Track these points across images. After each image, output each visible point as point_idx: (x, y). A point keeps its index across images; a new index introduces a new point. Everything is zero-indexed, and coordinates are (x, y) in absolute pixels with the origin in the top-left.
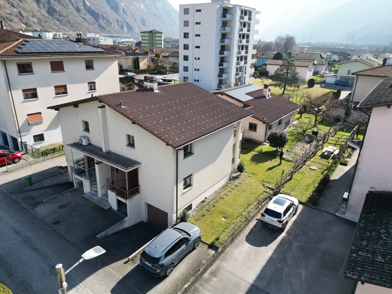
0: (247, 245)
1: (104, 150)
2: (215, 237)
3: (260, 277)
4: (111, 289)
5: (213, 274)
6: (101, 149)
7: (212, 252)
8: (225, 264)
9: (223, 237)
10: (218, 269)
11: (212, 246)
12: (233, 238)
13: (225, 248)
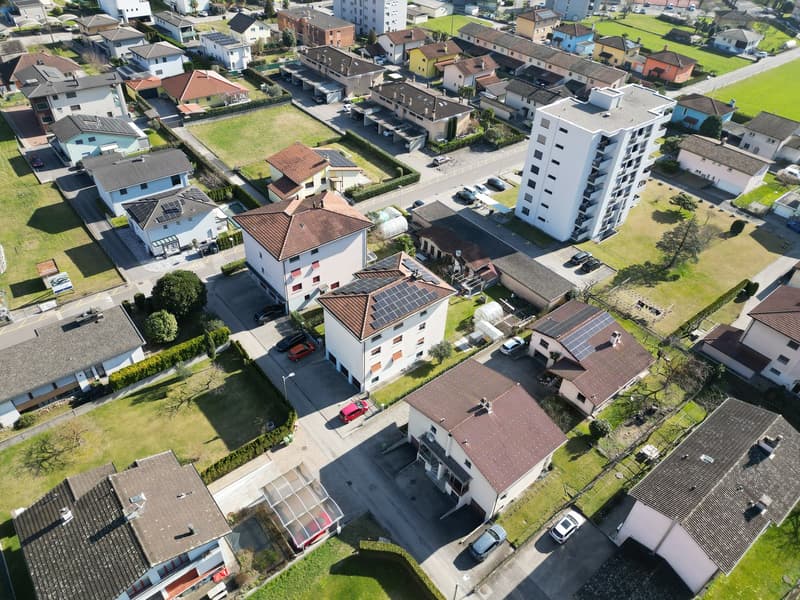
0: (535, 550)
1: (447, 454)
2: (515, 538)
3: (533, 573)
4: (454, 558)
5: (510, 566)
6: (444, 452)
7: (512, 550)
8: (517, 561)
9: (521, 540)
10: (513, 564)
11: (512, 545)
12: (527, 541)
13: (520, 546)
